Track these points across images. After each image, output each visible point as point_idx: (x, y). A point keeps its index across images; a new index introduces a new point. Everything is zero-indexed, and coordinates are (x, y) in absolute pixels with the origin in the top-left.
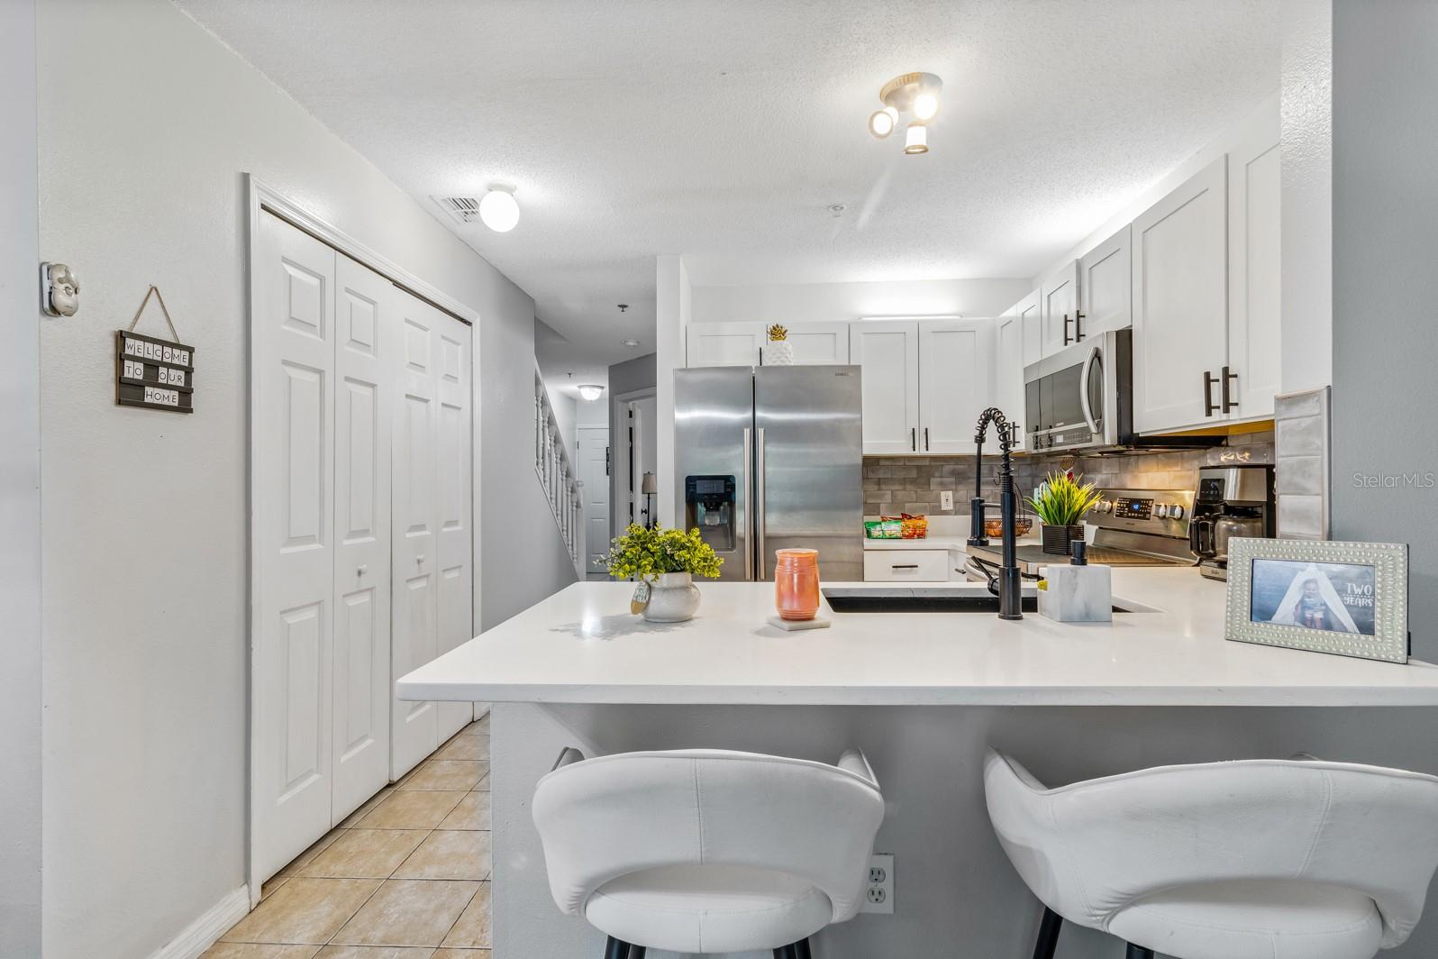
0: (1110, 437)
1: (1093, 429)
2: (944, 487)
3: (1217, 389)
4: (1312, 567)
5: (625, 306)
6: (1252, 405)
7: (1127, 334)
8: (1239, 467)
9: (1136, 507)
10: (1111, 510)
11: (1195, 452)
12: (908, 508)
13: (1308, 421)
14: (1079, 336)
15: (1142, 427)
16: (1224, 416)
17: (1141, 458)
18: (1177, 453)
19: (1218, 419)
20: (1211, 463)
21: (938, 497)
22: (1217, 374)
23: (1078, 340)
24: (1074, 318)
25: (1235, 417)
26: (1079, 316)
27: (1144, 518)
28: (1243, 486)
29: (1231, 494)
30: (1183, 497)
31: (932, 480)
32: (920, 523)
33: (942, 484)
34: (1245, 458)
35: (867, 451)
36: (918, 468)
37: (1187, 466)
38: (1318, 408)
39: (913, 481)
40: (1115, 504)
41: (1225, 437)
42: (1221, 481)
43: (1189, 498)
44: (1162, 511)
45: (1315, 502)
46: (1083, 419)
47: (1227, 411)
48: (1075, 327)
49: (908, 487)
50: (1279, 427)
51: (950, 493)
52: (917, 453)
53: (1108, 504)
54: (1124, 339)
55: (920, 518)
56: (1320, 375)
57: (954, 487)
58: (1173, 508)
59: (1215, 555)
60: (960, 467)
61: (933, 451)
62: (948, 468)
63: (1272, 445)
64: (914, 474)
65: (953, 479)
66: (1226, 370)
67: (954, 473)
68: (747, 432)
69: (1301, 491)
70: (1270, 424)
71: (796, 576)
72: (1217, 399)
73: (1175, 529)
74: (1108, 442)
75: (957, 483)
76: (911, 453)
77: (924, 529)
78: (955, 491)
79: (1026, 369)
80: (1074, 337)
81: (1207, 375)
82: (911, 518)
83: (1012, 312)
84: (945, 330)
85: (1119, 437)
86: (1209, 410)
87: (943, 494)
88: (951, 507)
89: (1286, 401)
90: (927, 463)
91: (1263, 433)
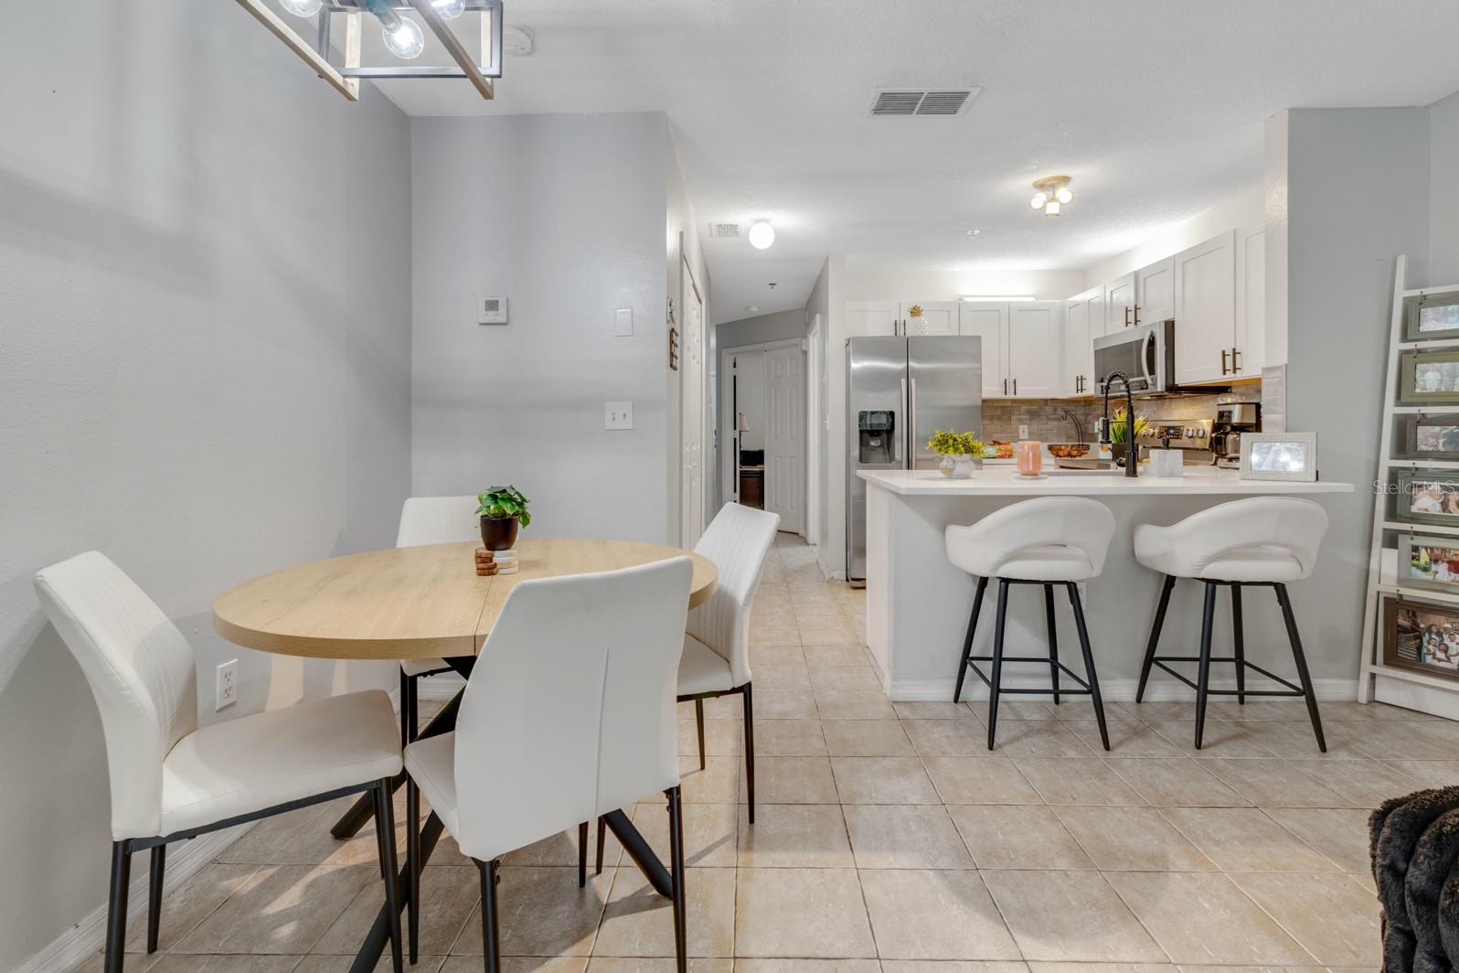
0: (1160, 386)
1: (1149, 382)
2: (1021, 421)
3: (1229, 360)
4: (1278, 444)
5: (774, 284)
6: (1249, 369)
7: (1171, 324)
8: (1240, 403)
9: (1172, 431)
10: (1153, 435)
11: (1210, 396)
12: (995, 437)
13: (1276, 380)
14: (1136, 321)
15: (1180, 380)
16: (1233, 375)
17: (1173, 400)
18: (1198, 397)
19: (1230, 377)
20: (1221, 402)
21: (1017, 431)
22: (1229, 351)
23: (1136, 324)
24: (1133, 309)
25: (1239, 376)
26: (1136, 309)
27: (1178, 438)
28: (1243, 414)
29: (1236, 419)
30: (1202, 424)
31: (1012, 417)
32: (1008, 447)
33: (1020, 420)
34: (1244, 400)
35: (985, 395)
36: (1002, 407)
37: (1205, 404)
38: (1280, 374)
39: (999, 418)
40: (1157, 431)
41: (1230, 387)
42: (1230, 412)
43: (1206, 425)
44: (1190, 433)
45: (1280, 417)
46: (1143, 375)
47: (1235, 372)
48: (1134, 314)
49: (995, 422)
50: (1264, 382)
51: (1026, 426)
52: (1007, 397)
53: (1152, 431)
54: (1170, 327)
55: (1008, 444)
56: (1282, 358)
57: (1028, 422)
58: (1198, 430)
59: (1226, 454)
60: (1034, 408)
61: (1020, 395)
62: (1024, 408)
63: (1259, 391)
64: (999, 412)
65: (1027, 417)
66: (1234, 350)
67: (1029, 412)
68: (904, 381)
69: (1274, 412)
70: (1259, 380)
71: (1031, 455)
72: (1229, 365)
73: (1199, 443)
74: (1159, 389)
75: (1031, 419)
76: (1004, 396)
77: (1012, 451)
78: (1030, 425)
79: (1095, 341)
80: (1133, 321)
81: (1224, 352)
82: (1000, 444)
83: (1079, 298)
84: (1026, 310)
85: (1166, 387)
86: (1225, 371)
87: (1021, 427)
88: (1026, 437)
89: (1267, 370)
90: (1009, 404)
91: (1255, 385)
